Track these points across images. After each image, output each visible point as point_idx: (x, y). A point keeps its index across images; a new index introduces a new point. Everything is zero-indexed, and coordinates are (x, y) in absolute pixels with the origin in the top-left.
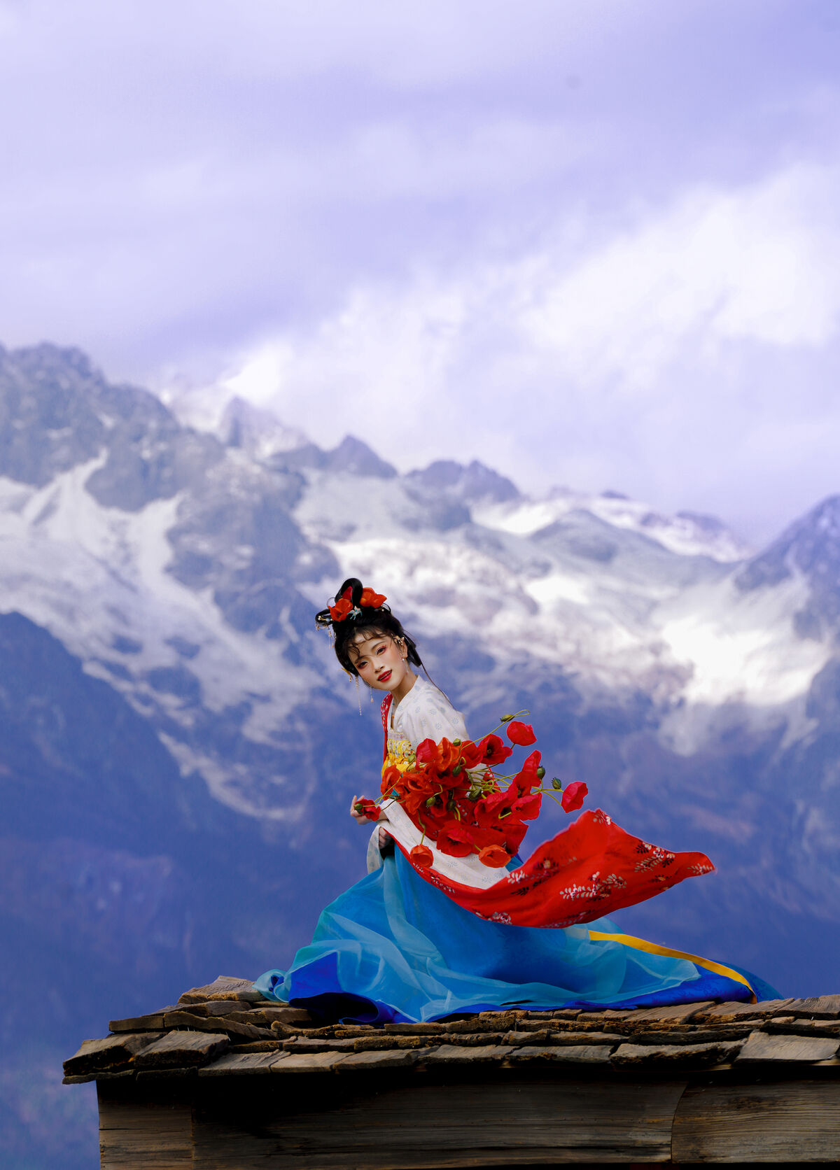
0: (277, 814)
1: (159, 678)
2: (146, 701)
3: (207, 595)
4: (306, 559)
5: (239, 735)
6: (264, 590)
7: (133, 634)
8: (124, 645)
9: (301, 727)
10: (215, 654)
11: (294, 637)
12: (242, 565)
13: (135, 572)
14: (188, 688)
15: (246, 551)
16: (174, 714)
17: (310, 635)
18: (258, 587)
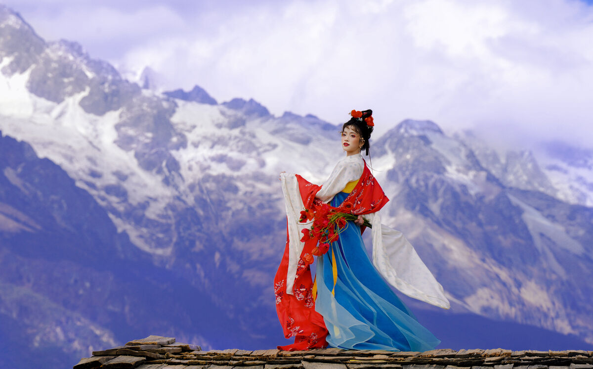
0: (160, 252)
1: (109, 189)
2: (103, 199)
3: (132, 153)
4: (175, 139)
5: (144, 215)
6: (156, 153)
7: (98, 169)
8: (94, 174)
9: (170, 213)
10: (134, 179)
11: (167, 173)
12: (148, 141)
13: (100, 142)
14: (122, 194)
15: (150, 135)
16: (115, 205)
17: (173, 173)
18: (154, 151)
